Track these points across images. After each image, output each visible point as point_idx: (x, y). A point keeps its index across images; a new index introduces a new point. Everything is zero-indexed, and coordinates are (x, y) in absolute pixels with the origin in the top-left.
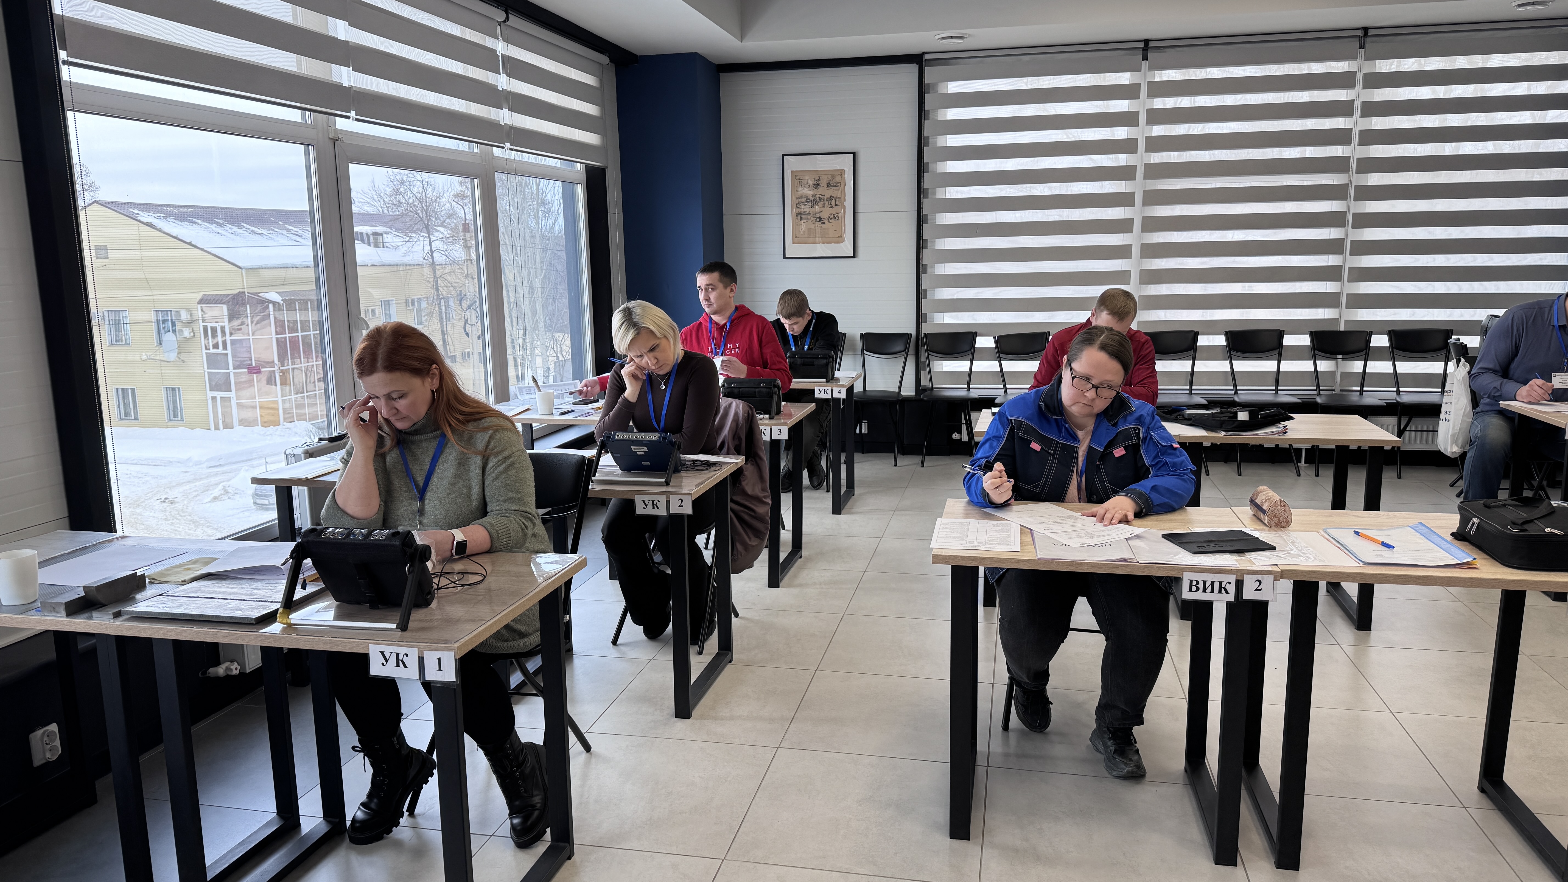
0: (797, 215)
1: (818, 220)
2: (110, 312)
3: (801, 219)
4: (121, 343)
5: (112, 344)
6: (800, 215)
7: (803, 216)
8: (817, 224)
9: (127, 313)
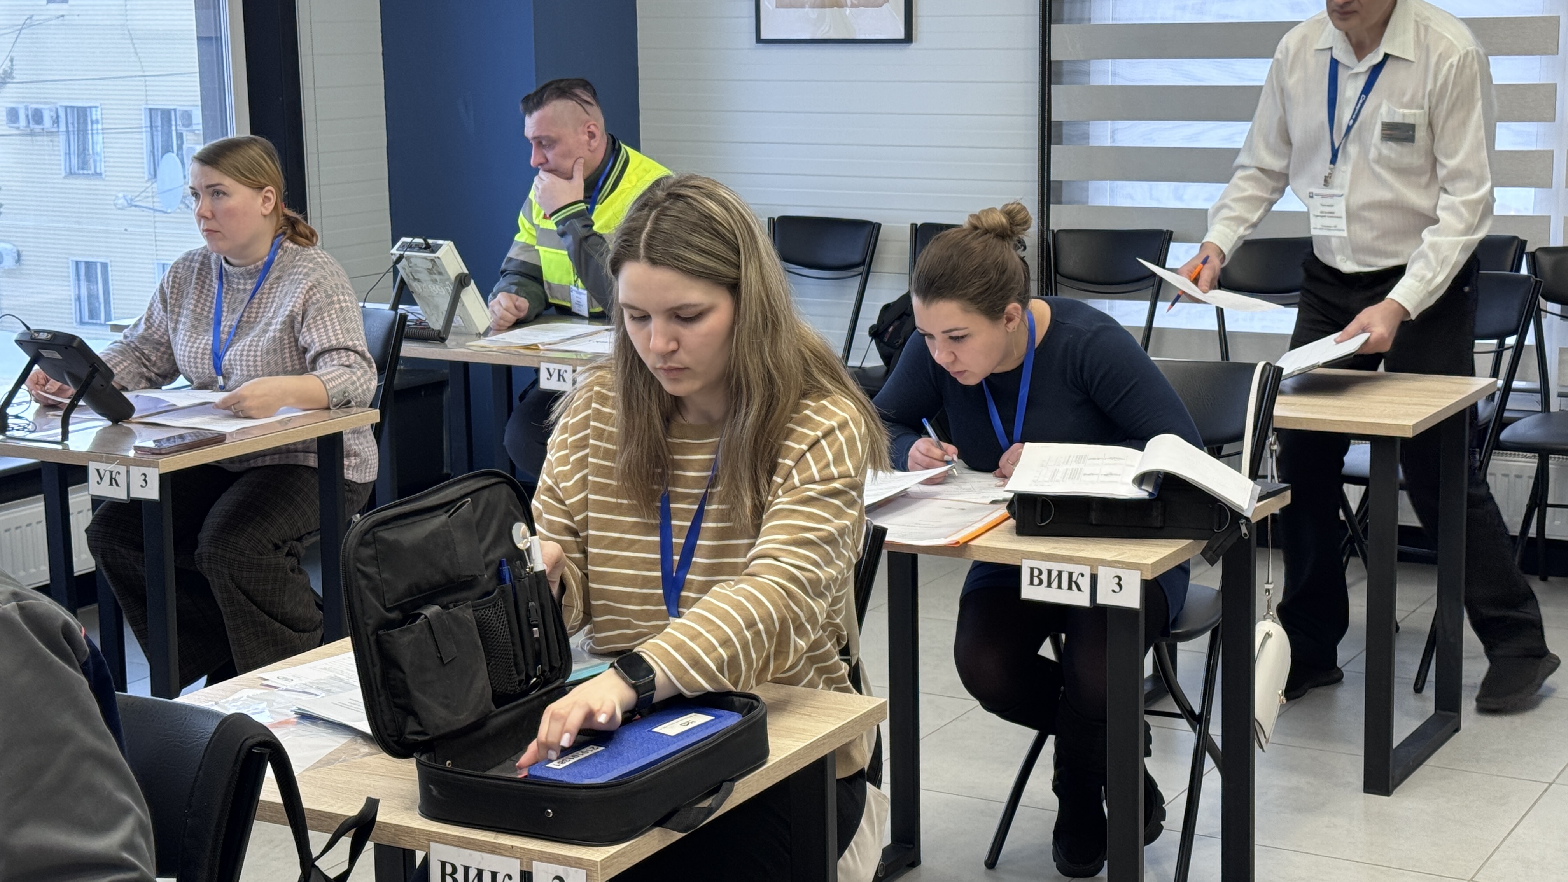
2: (68, 110)
4: (85, 172)
5: (71, 173)
9: (99, 113)
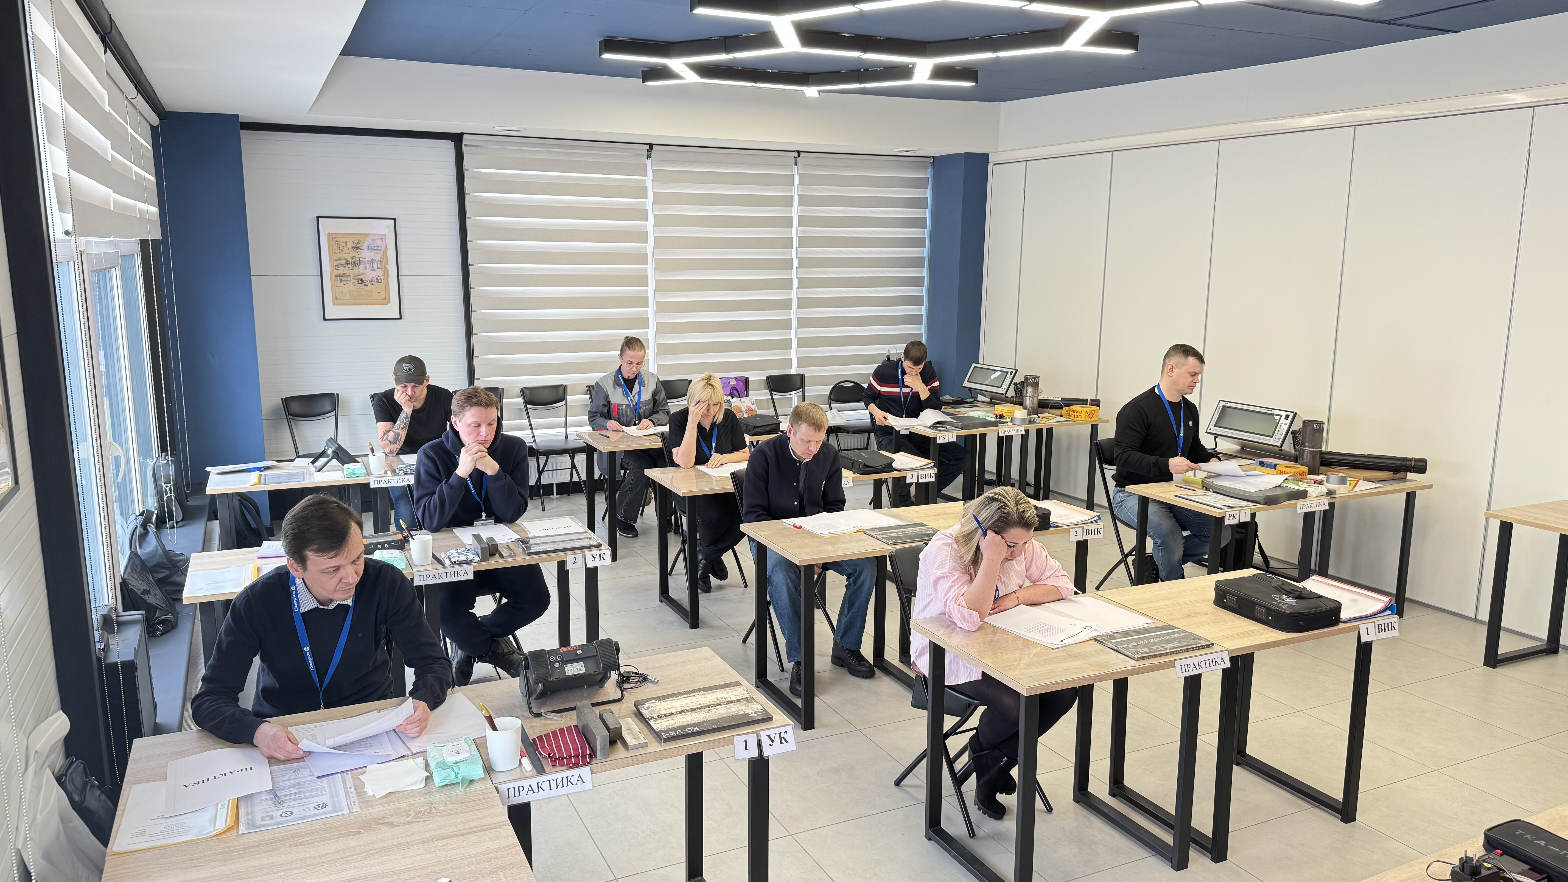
0: (336, 276)
1: (360, 282)
3: (341, 280)
6: (340, 277)
7: (343, 278)
8: (358, 286)
